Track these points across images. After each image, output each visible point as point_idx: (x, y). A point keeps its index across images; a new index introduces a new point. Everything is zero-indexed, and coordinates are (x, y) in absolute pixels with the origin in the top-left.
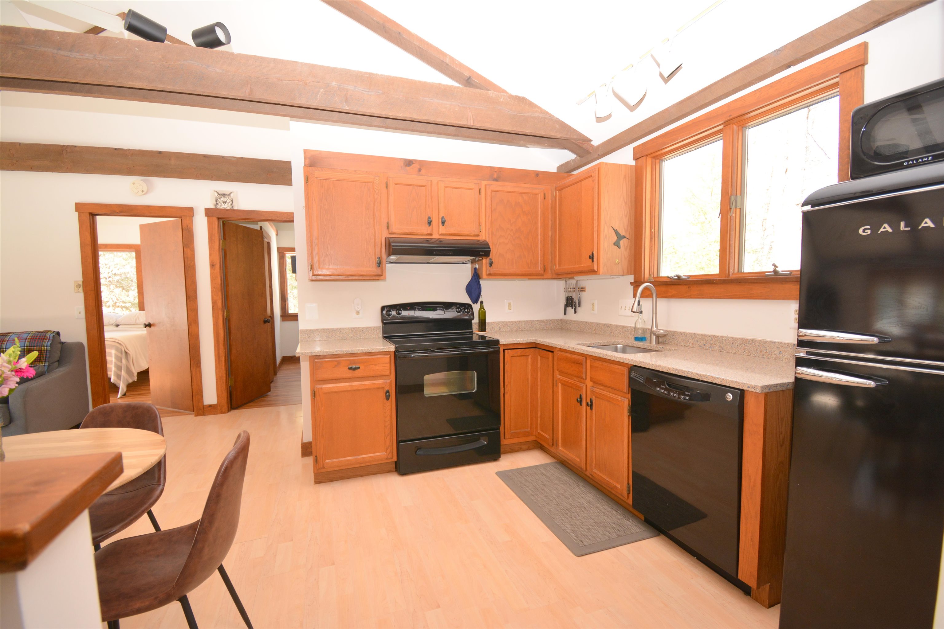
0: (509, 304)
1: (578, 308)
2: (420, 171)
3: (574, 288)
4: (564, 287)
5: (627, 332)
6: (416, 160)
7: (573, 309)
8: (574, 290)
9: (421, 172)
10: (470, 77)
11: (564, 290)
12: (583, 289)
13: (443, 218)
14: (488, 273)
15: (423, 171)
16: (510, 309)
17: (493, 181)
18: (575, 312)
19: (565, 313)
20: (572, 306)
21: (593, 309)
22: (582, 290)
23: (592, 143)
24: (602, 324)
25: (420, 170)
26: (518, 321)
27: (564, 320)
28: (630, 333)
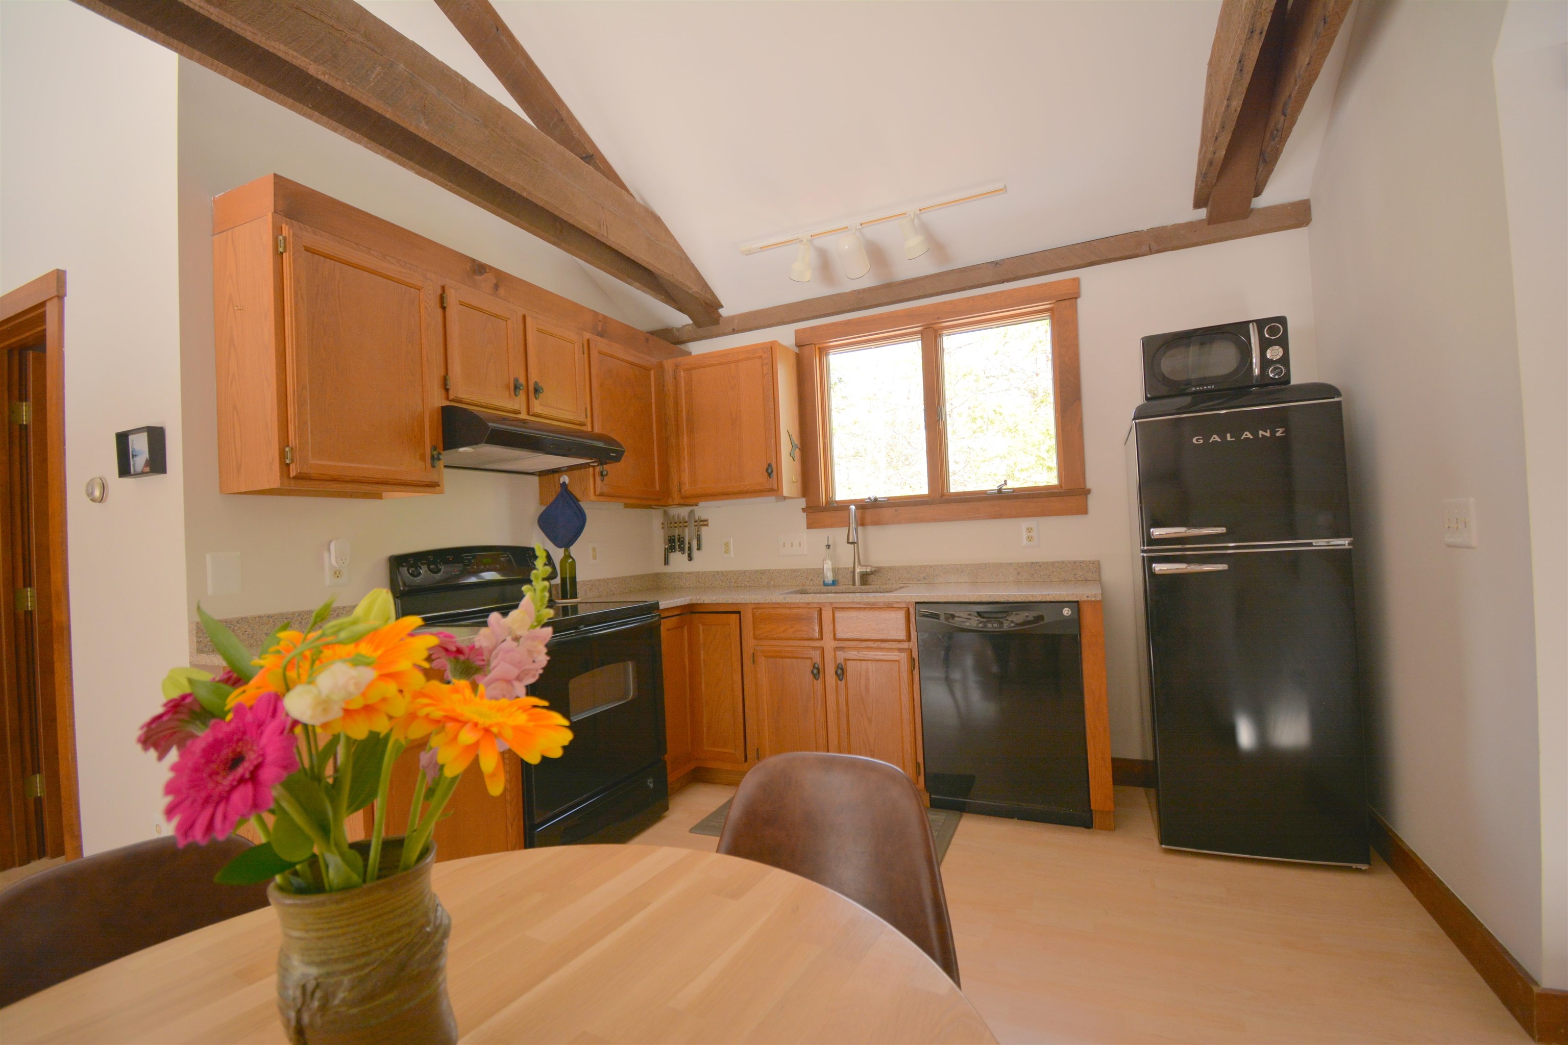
0: (594, 549)
1: (695, 553)
2: (497, 290)
3: (686, 522)
4: (661, 520)
5: (800, 577)
6: (491, 268)
7: (686, 555)
8: (685, 524)
9: (498, 292)
10: (593, 155)
11: (661, 526)
12: (704, 523)
13: (536, 383)
14: (598, 491)
15: (502, 291)
16: (595, 558)
17: (597, 335)
18: (690, 558)
19: (666, 562)
20: (682, 550)
21: (727, 552)
22: (701, 523)
23: (721, 311)
24: (751, 571)
25: (496, 287)
26: (608, 579)
27: (665, 574)
28: (806, 578)
